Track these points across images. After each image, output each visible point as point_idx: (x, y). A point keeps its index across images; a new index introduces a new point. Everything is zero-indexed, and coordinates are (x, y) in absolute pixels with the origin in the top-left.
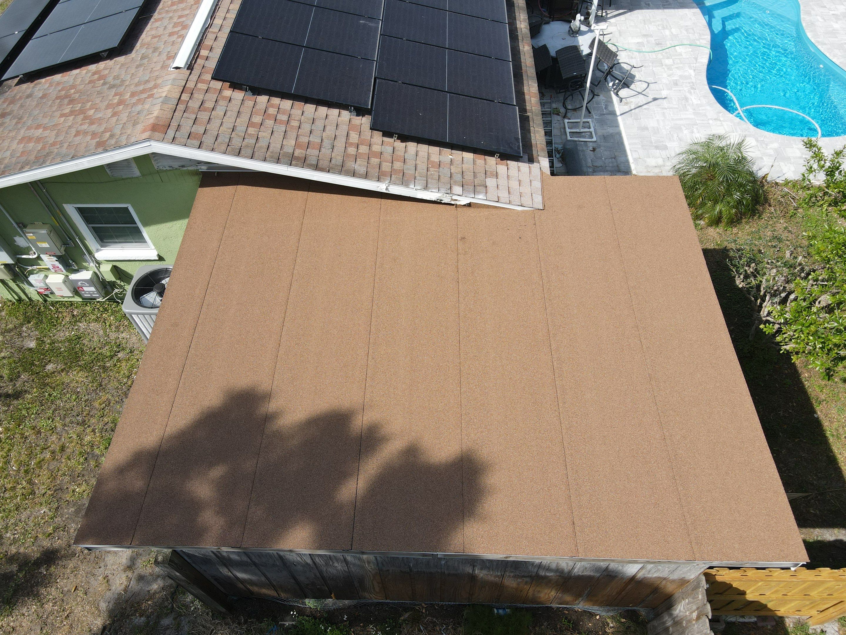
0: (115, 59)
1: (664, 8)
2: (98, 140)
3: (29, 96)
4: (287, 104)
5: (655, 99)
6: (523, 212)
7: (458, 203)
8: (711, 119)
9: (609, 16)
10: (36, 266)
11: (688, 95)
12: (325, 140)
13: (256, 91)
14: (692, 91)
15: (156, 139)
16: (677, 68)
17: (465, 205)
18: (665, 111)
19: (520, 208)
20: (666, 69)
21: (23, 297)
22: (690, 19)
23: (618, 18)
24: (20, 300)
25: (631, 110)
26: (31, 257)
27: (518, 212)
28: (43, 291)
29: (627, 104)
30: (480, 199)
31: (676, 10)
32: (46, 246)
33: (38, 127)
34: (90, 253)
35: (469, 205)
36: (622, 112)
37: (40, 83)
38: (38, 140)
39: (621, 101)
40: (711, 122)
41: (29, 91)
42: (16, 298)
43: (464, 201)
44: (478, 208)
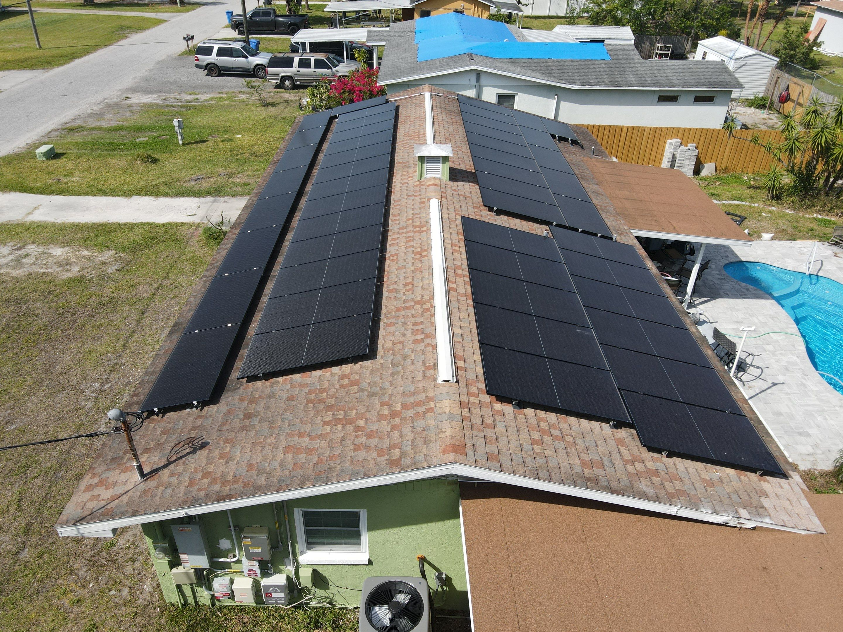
0: (359, 363)
1: (743, 298)
2: (388, 457)
3: (271, 396)
4: (552, 417)
5: (774, 384)
6: (808, 536)
7: (743, 526)
8: (837, 406)
9: (696, 303)
10: (228, 569)
11: (804, 382)
12: (603, 457)
13: (522, 405)
14: (805, 377)
15: (461, 462)
16: (780, 354)
17: (750, 529)
18: (790, 396)
19: (804, 532)
20: (771, 355)
21: (191, 600)
22: (771, 309)
23: (705, 304)
24: (185, 604)
25: (757, 394)
26: (229, 560)
27: (803, 536)
28: (222, 595)
29: (750, 387)
30: (766, 522)
31: (754, 300)
32: (258, 551)
33: (301, 435)
34: (295, 556)
35: (754, 528)
36: (750, 396)
37: (278, 382)
38: (309, 451)
39: (744, 385)
40: (837, 408)
41: (268, 391)
42: (182, 601)
43: (750, 525)
44: (762, 531)
